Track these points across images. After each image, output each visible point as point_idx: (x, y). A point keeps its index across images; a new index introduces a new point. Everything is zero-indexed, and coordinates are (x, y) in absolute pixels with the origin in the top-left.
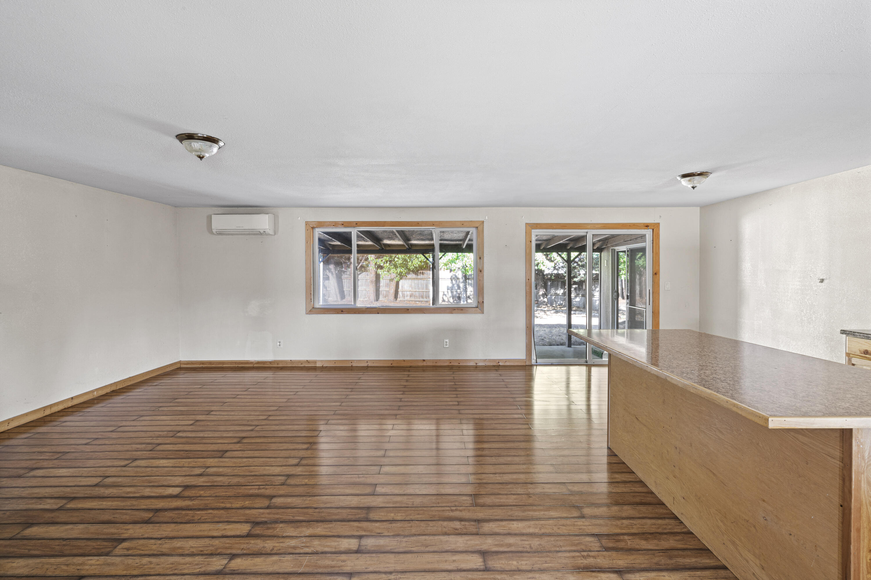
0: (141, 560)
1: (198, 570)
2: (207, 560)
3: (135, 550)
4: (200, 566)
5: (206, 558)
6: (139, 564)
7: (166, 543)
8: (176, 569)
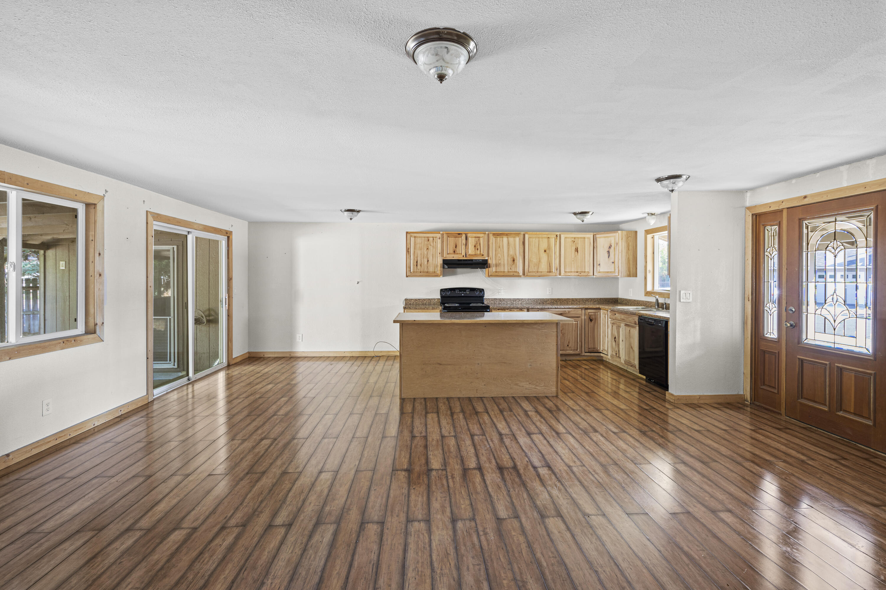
0: (626, 569)
1: (610, 527)
2: (597, 527)
3: (621, 582)
4: (605, 527)
5: (597, 528)
6: (631, 567)
7: (598, 564)
8: (618, 540)
